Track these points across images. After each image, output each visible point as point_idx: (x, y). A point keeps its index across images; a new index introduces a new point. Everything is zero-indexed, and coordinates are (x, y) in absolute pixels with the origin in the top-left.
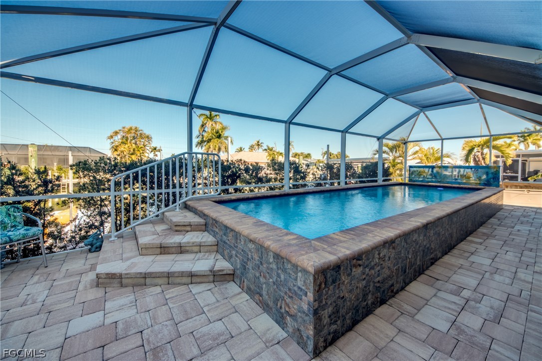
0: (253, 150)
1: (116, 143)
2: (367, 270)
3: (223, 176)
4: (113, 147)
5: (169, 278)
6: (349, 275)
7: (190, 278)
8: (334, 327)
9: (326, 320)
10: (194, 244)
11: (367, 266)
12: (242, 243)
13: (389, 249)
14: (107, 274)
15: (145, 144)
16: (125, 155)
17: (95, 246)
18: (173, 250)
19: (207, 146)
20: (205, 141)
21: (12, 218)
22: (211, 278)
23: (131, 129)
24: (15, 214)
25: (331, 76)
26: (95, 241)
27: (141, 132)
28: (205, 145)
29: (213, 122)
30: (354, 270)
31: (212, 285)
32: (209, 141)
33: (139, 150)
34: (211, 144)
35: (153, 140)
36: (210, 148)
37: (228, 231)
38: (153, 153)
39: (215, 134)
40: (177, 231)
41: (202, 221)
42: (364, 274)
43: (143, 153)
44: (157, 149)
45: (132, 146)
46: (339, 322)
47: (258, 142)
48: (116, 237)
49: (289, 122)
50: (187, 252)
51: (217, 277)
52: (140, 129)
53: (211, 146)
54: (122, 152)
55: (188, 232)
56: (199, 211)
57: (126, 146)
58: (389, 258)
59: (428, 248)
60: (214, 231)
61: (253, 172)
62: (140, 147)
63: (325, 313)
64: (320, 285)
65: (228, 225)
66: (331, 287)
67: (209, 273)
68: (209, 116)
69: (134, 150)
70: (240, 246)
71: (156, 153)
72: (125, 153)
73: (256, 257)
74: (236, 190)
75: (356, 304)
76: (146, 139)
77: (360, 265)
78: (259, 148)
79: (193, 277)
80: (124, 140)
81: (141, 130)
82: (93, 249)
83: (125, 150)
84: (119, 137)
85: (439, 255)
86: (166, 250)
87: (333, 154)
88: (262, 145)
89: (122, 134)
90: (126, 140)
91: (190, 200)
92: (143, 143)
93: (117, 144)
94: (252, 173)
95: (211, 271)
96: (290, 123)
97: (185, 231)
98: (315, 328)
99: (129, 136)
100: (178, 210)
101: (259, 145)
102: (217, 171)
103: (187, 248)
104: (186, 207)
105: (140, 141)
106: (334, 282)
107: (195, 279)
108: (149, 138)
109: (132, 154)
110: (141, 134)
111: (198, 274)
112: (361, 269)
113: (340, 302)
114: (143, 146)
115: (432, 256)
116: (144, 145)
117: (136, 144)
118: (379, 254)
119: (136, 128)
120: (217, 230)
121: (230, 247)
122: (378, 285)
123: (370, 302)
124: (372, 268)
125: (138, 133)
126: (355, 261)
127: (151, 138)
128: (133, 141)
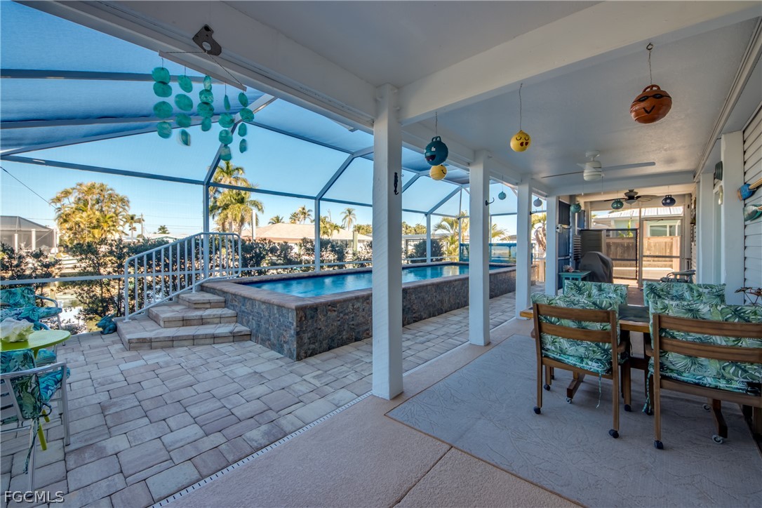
0: (297, 221)
1: (66, 209)
2: (341, 315)
3: (244, 259)
4: (60, 216)
5: (194, 340)
6: (324, 316)
7: (212, 339)
8: (312, 346)
9: (306, 340)
10: (215, 317)
11: (341, 312)
12: (257, 307)
13: (363, 303)
14: (138, 339)
15: (117, 212)
16: (83, 230)
17: (108, 328)
18: (195, 322)
19: (222, 214)
20: (219, 207)
21: (27, 299)
22: (231, 339)
23: (93, 186)
24: (29, 296)
25: (353, 159)
26: (108, 323)
27: (110, 192)
28: (220, 214)
29: (232, 178)
30: (329, 313)
31: (233, 343)
32: (226, 207)
33: (106, 222)
34: (229, 212)
35: (130, 205)
36: (227, 217)
37: (246, 300)
38: (128, 224)
39: (235, 197)
40: (196, 308)
41: (221, 299)
42: (338, 317)
43: (114, 226)
44: (136, 218)
45: (94, 214)
46: (317, 344)
47: (304, 209)
48: (130, 318)
49: (319, 199)
50: (208, 323)
51: (236, 337)
52: (108, 187)
53: (229, 216)
54: (77, 224)
55: (207, 309)
56: (218, 290)
57: (84, 215)
58: (363, 310)
59: (409, 308)
60: (233, 306)
61: (281, 252)
62: (108, 216)
63: (306, 336)
64: (301, 318)
65: (246, 296)
66: (310, 321)
67: (229, 334)
68: (225, 169)
69: (98, 220)
70: (255, 310)
71: (134, 225)
72: (82, 226)
73: (267, 314)
74: (260, 273)
75: (331, 335)
76: (120, 204)
77: (335, 311)
78: (305, 217)
79: (215, 338)
80: (81, 205)
81: (111, 190)
82: (106, 331)
83: (82, 220)
84: (72, 199)
85: (424, 316)
86: (188, 322)
87: (410, 227)
88: (309, 213)
89: (77, 194)
90: (84, 205)
91: (206, 282)
92: (113, 210)
93: (68, 211)
94: (281, 254)
95: (231, 333)
96: (321, 199)
97: (204, 308)
98: (297, 343)
99: (89, 198)
100: (194, 292)
101: (305, 213)
102: (236, 251)
103: (209, 320)
104: (202, 288)
105: (109, 207)
106: (312, 317)
107: (216, 340)
108: (124, 201)
109: (94, 228)
110: (111, 196)
111: (220, 335)
112: (336, 313)
113: (317, 331)
114: (114, 215)
115: (414, 315)
116: (115, 213)
117: (101, 211)
118: (353, 306)
119: (102, 185)
120: (236, 304)
121: (248, 313)
122: (353, 327)
123: (344, 337)
124: (347, 314)
125: (106, 194)
126: (330, 307)
127: (128, 201)
128: (97, 207)
